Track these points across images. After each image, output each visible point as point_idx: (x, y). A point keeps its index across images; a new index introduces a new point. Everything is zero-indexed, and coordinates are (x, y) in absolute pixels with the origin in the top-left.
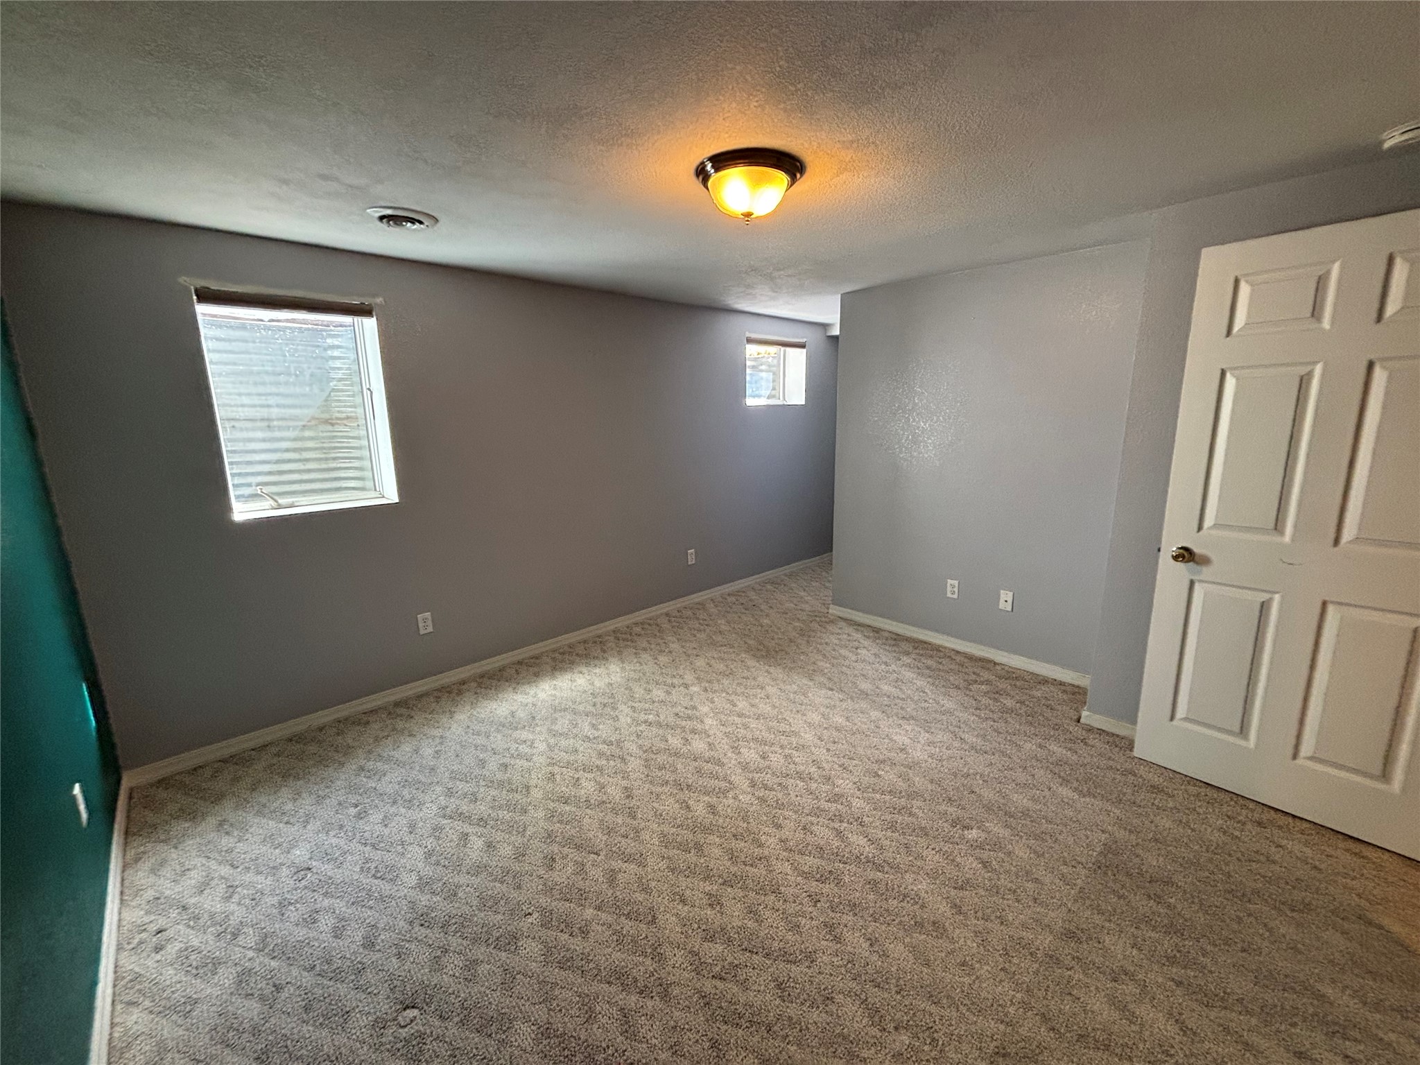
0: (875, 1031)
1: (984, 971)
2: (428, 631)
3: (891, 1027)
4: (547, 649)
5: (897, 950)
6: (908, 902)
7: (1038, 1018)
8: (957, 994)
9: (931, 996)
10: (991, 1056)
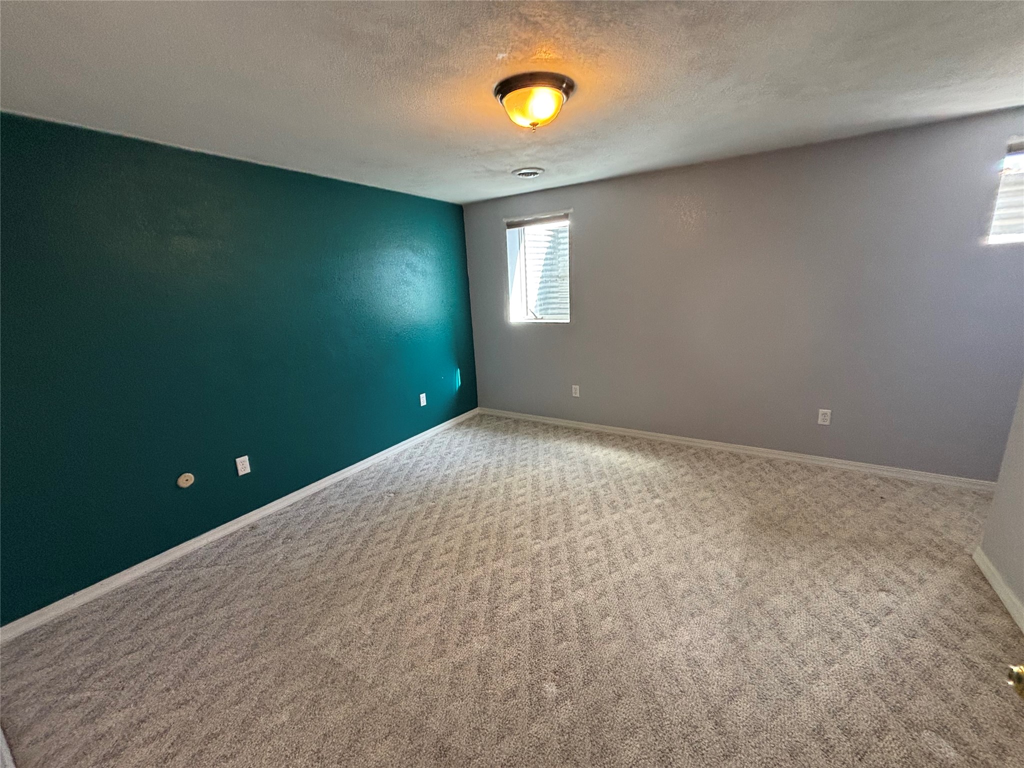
0: (373, 620)
1: (409, 677)
2: (576, 396)
3: (375, 626)
4: (645, 437)
5: (421, 630)
6: (460, 636)
7: (374, 705)
8: (392, 660)
9: (391, 646)
10: (354, 673)
